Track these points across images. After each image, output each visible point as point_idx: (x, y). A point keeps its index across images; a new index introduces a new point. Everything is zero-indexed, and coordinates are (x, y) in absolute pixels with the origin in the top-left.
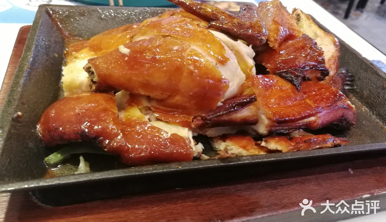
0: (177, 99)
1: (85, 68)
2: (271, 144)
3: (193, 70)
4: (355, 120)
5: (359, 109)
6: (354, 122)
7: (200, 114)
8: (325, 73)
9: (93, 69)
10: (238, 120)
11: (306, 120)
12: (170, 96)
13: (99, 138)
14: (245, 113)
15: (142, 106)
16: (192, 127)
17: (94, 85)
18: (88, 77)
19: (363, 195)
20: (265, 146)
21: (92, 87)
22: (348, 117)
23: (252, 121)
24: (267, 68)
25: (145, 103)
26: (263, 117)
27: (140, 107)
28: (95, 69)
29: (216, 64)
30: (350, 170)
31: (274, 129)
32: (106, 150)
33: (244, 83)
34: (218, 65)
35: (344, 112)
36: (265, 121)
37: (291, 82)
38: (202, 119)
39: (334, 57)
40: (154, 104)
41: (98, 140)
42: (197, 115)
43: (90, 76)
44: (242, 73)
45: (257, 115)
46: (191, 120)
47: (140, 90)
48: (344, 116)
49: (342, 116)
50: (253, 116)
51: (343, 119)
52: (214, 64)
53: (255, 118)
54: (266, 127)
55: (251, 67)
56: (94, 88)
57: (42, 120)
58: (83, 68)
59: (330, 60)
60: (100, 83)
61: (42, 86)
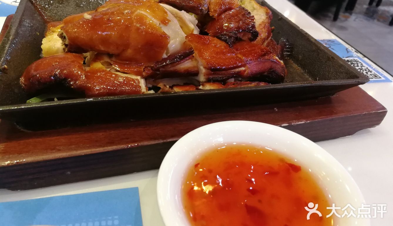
0: (129, 52)
1: (59, 35)
2: (207, 86)
3: (139, 27)
4: (283, 73)
5: (295, 70)
6: (283, 74)
7: (150, 65)
8: (255, 35)
9: (65, 34)
10: (182, 70)
11: (237, 70)
12: (124, 50)
13: (67, 80)
14: (187, 65)
15: (104, 61)
16: (143, 75)
17: (66, 48)
18: (62, 43)
19: (282, 124)
20: (202, 89)
21: (65, 50)
22: (276, 69)
23: (193, 72)
24: (209, 34)
25: (107, 59)
26: (202, 68)
27: (102, 61)
28: (66, 34)
29: (160, 24)
30: (275, 109)
31: (211, 77)
32: (72, 87)
33: (185, 41)
34: (162, 25)
35: (272, 65)
36: (203, 70)
37: (225, 41)
38: (152, 69)
39: (264, 23)
40: (114, 59)
41: (67, 81)
42: (147, 66)
43: (63, 40)
44: (184, 33)
45: (197, 67)
46: (143, 70)
47: (100, 46)
48: (272, 69)
49: (271, 68)
50: (194, 67)
51: (271, 71)
52: (158, 24)
53: (196, 69)
54: (204, 75)
55: (192, 29)
56: (67, 50)
57: (25, 73)
58: (58, 35)
59: (260, 25)
60: (70, 44)
61: (25, 53)
